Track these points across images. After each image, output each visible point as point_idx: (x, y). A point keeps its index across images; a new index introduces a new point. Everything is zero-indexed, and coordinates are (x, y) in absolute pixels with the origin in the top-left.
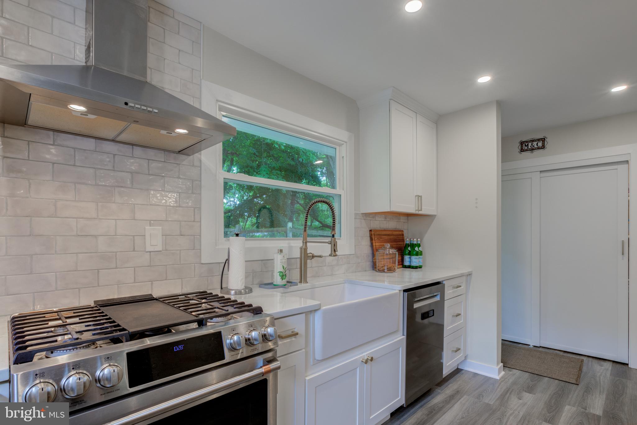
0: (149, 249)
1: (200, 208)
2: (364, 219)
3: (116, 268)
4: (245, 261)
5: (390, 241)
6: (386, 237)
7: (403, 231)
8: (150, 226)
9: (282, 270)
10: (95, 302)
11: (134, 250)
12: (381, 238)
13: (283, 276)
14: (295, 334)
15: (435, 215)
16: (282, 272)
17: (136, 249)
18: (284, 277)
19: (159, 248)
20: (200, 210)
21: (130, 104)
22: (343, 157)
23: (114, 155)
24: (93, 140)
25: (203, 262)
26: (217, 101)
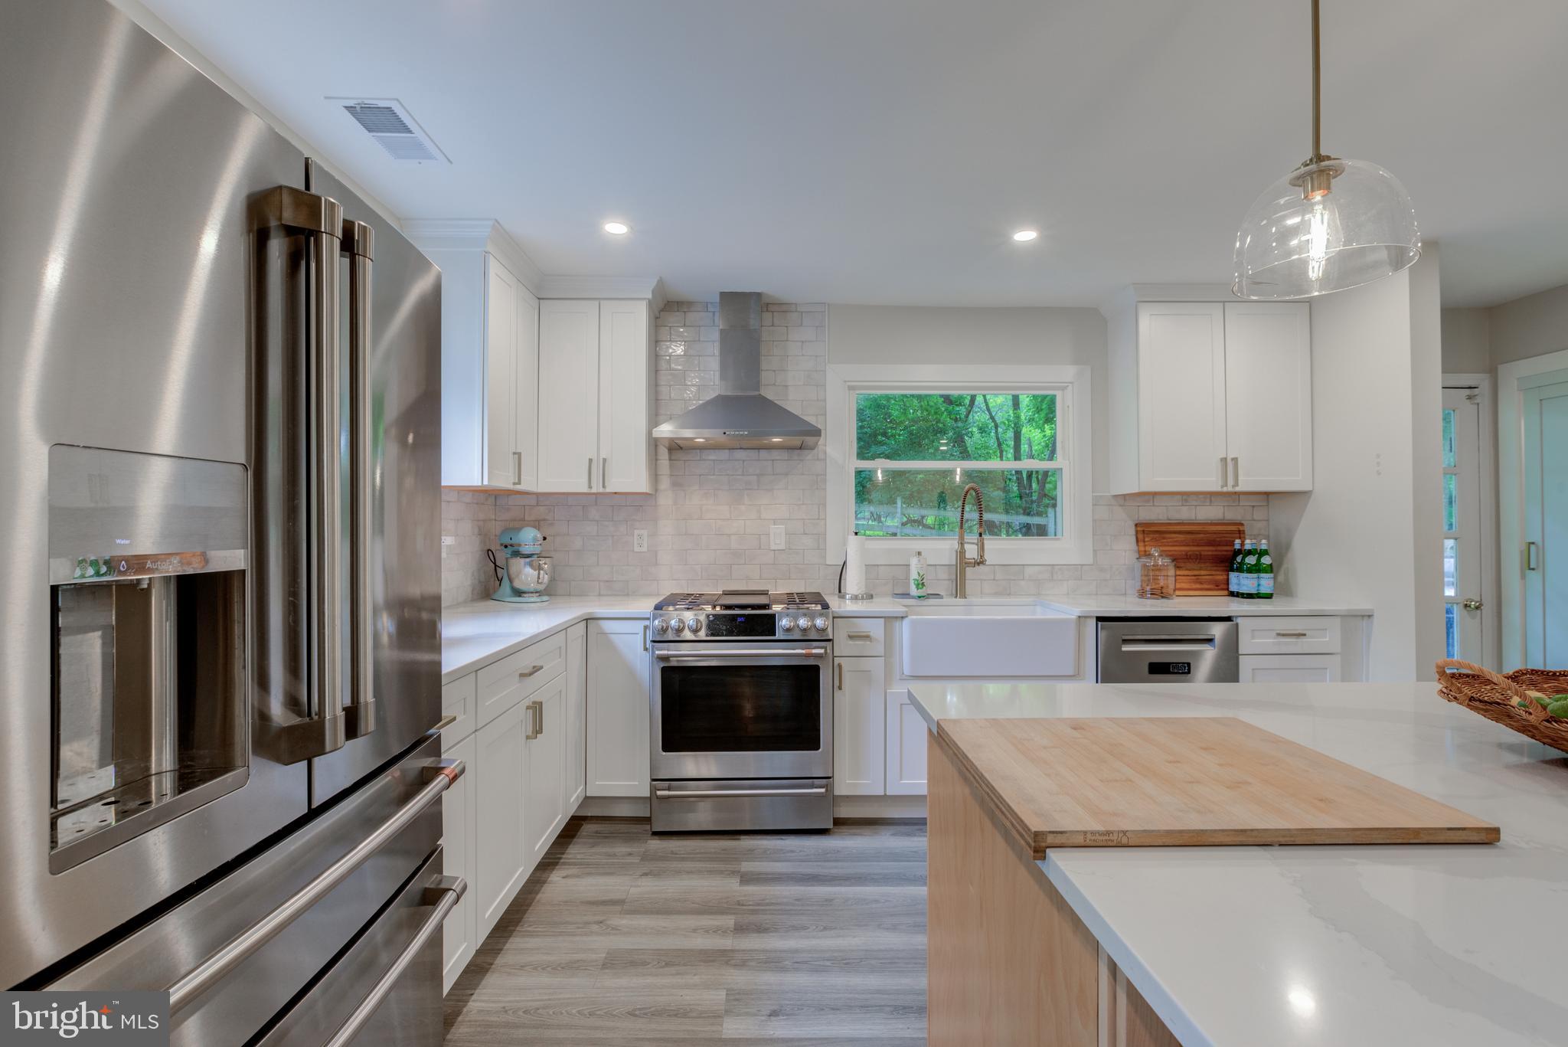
0: (773, 547)
1: (825, 505)
2: (1121, 505)
3: (745, 564)
4: (866, 565)
5: (1191, 544)
6: (1181, 536)
7: (1242, 525)
8: (774, 525)
9: (916, 577)
10: (723, 591)
11: (760, 548)
12: (1164, 538)
13: (918, 584)
14: (867, 637)
15: (1311, 491)
16: (917, 580)
17: (762, 547)
18: (920, 586)
19: (782, 546)
20: (825, 506)
21: (727, 433)
22: (1068, 407)
23: (744, 461)
24: (727, 451)
25: (827, 563)
26: (845, 381)
